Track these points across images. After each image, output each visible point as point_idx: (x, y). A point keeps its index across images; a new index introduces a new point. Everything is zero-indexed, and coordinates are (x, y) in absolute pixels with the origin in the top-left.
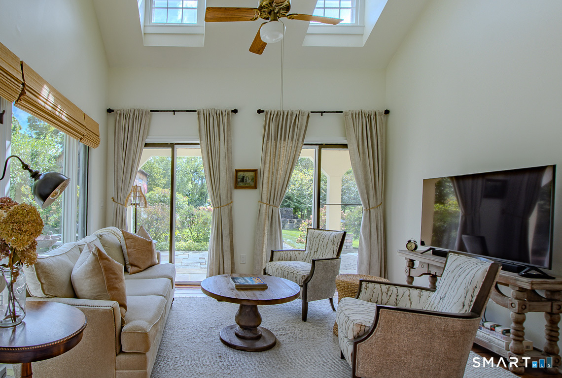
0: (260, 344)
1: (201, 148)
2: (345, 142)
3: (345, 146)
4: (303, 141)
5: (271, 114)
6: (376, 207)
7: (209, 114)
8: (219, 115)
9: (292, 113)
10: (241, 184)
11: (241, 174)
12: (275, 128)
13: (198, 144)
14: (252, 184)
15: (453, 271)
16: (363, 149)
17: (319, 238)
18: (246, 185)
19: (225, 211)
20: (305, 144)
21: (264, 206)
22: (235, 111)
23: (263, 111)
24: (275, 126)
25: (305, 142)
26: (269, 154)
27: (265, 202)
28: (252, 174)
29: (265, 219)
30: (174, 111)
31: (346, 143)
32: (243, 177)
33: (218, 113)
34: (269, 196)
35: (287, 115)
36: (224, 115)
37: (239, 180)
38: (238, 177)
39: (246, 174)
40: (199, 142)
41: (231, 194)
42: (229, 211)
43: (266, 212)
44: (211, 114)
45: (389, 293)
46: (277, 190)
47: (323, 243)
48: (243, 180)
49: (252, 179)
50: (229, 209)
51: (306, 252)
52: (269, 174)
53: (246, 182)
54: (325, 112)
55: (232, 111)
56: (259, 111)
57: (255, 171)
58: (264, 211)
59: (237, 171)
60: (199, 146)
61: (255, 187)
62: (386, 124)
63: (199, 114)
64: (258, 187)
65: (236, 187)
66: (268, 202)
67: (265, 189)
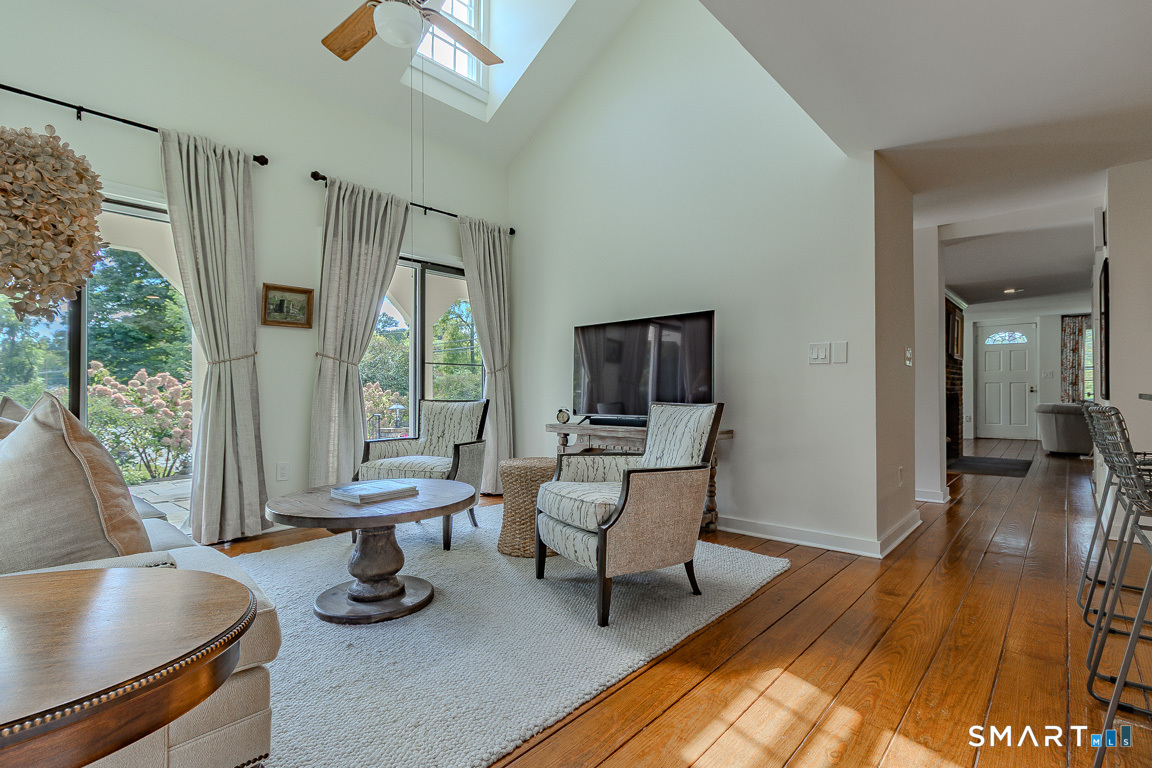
0: (408, 600)
1: (172, 221)
2: (460, 265)
3: (460, 272)
4: (399, 251)
5: (340, 188)
6: (502, 369)
7: (196, 147)
8: (223, 157)
9: (380, 196)
10: (277, 316)
11: (276, 296)
12: (349, 216)
13: (165, 212)
14: (302, 318)
15: (665, 424)
16: (486, 280)
17: (443, 415)
18: (289, 319)
19: (241, 370)
20: (401, 258)
21: (329, 363)
22: (262, 160)
23: (324, 178)
24: (349, 212)
25: (401, 254)
26: (338, 263)
27: (331, 354)
28: (302, 298)
29: (332, 389)
30: (80, 109)
31: (462, 267)
32: (282, 302)
33: (219, 152)
34: (339, 344)
35: (371, 198)
36: (235, 161)
37: (272, 307)
38: (271, 301)
39: (288, 296)
40: (165, 206)
41: (255, 335)
42: (251, 371)
43: (334, 375)
44: (200, 149)
45: (596, 466)
46: (354, 333)
47: (453, 421)
48: (280, 307)
49: (301, 309)
50: (251, 366)
51: (422, 440)
52: (338, 302)
53: (288, 312)
54: (431, 209)
55: (256, 159)
56: (316, 176)
57: (308, 292)
58: (330, 373)
59: (268, 288)
60: (167, 217)
61: (308, 324)
62: (510, 248)
63: (165, 138)
64: (315, 324)
65: (265, 322)
66: (338, 357)
67: (330, 330)
